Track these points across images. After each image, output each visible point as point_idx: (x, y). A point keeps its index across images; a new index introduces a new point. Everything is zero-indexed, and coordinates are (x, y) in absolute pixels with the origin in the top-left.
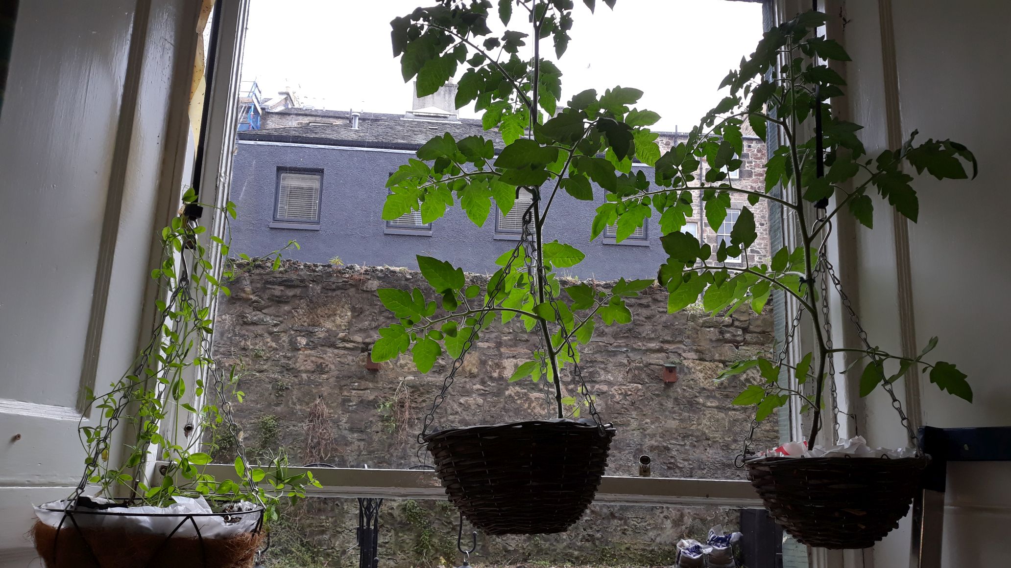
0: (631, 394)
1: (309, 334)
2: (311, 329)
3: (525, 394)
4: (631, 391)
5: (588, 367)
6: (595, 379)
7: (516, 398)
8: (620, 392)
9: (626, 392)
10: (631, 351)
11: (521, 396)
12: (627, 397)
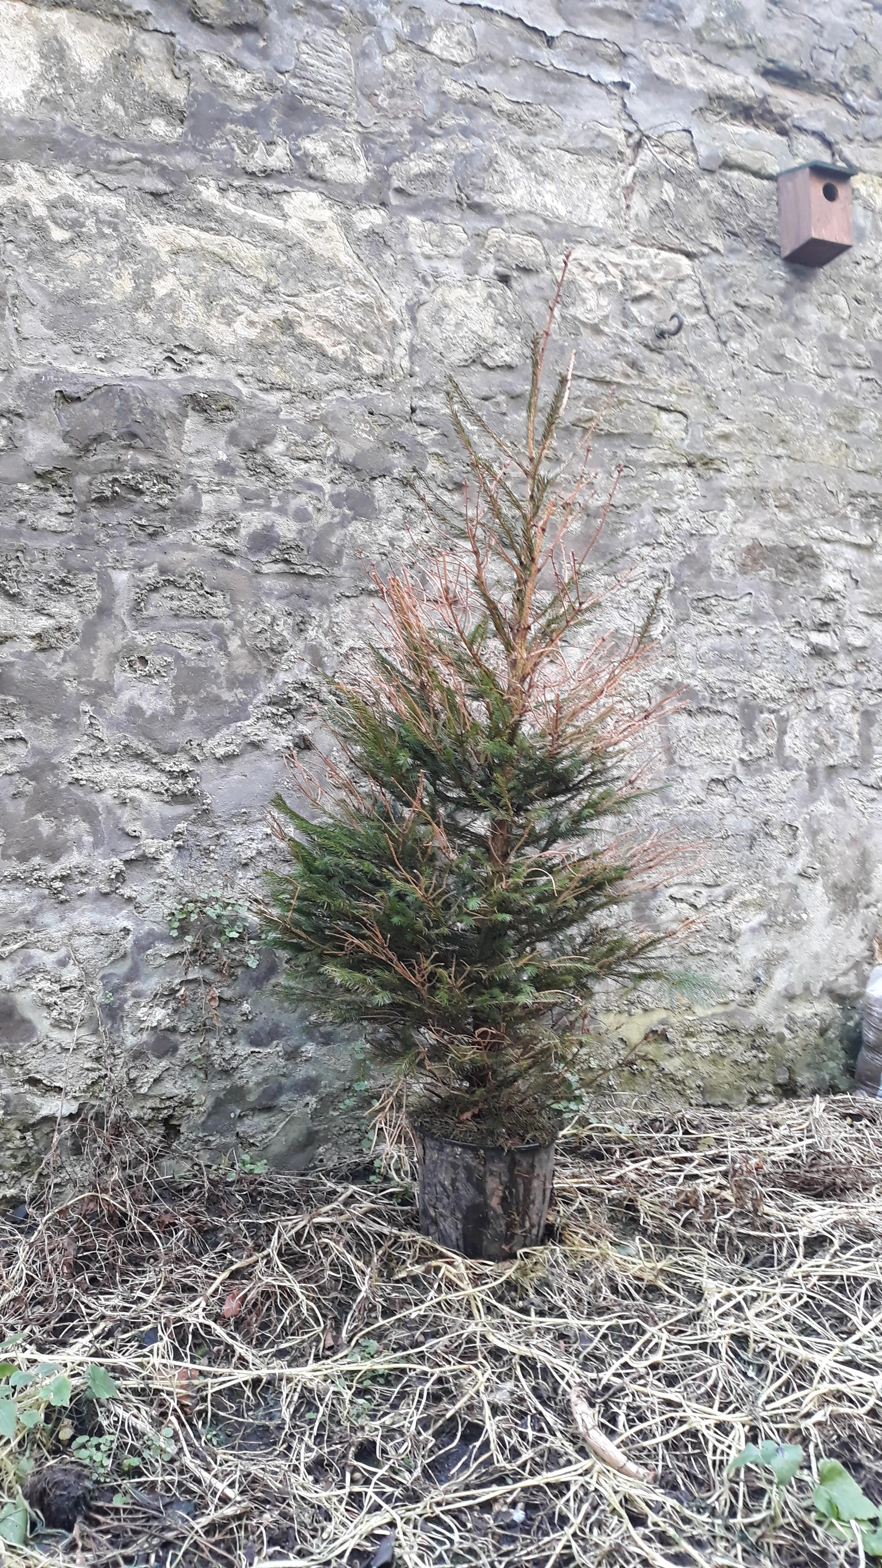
0: (648, 296)
3: (115, 220)
4: (647, 279)
5: (447, 132)
6: (483, 198)
7: (58, 234)
8: (601, 279)
9: (625, 280)
10: (643, 88)
11: (90, 225)
12: (634, 309)
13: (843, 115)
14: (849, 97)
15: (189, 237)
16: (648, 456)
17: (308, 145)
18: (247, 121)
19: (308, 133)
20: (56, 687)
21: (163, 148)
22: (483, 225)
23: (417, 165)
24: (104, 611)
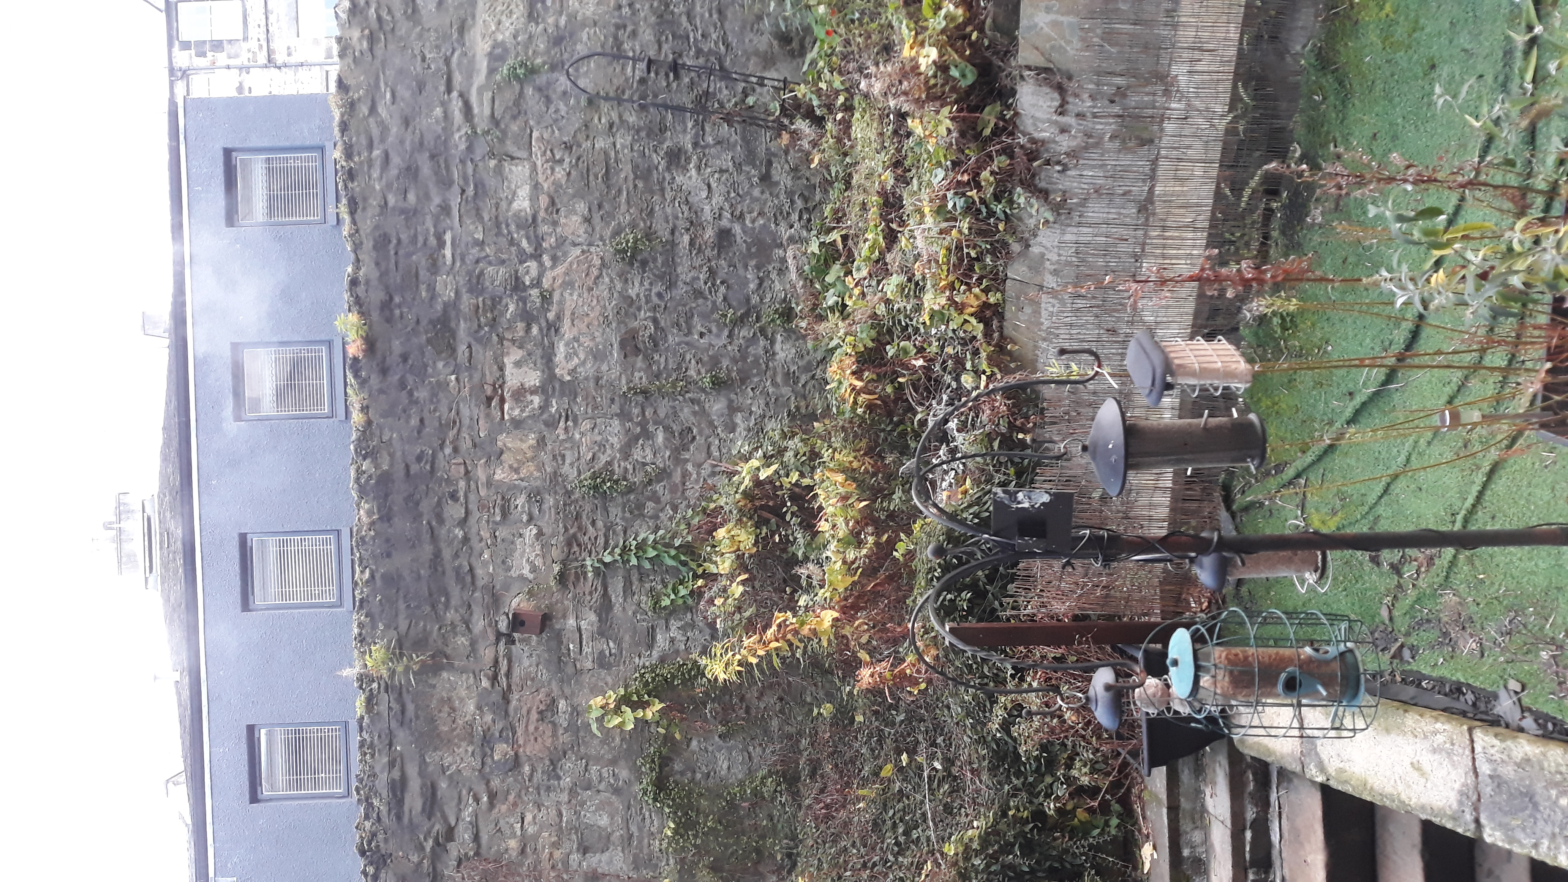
0: (551, 151)
1: (487, 741)
2: (477, 739)
3: (567, 344)
4: (545, 152)
5: (509, 233)
6: (530, 218)
8: (549, 172)
9: (547, 161)
12: (557, 157)
13: (456, 55)
14: (448, 54)
15: (567, 322)
16: (613, 154)
17: (528, 283)
18: (525, 304)
19: (524, 283)
20: (711, 357)
21: (541, 329)
22: (540, 219)
23: (524, 244)
24: (687, 344)
